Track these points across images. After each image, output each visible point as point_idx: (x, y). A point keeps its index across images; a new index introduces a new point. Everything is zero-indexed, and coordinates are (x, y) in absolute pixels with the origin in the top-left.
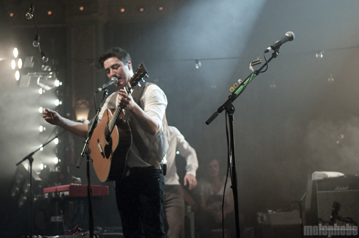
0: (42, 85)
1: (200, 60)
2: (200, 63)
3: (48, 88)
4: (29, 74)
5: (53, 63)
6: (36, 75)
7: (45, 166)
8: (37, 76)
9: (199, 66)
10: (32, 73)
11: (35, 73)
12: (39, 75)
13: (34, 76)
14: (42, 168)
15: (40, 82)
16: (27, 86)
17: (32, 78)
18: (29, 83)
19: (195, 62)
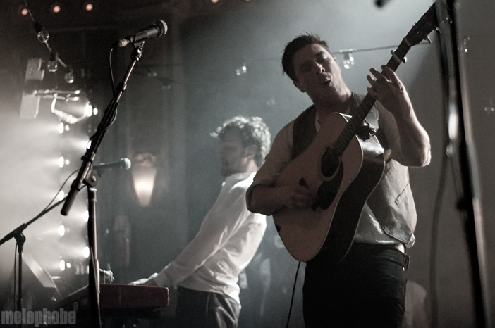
0: (60, 114)
1: (351, 52)
2: (352, 59)
3: (73, 120)
4: (35, 92)
5: (83, 75)
6: (49, 94)
7: (69, 265)
8: (51, 97)
9: (350, 65)
10: (41, 92)
11: (47, 91)
12: (53, 94)
13: (45, 97)
14: (63, 269)
15: (56, 108)
16: (35, 116)
17: (42, 100)
18: (37, 112)
19: (342, 56)
